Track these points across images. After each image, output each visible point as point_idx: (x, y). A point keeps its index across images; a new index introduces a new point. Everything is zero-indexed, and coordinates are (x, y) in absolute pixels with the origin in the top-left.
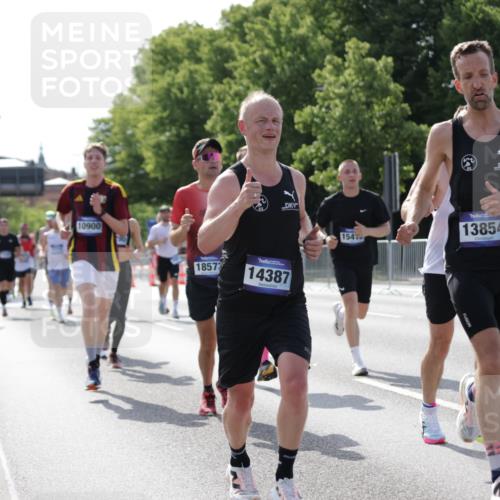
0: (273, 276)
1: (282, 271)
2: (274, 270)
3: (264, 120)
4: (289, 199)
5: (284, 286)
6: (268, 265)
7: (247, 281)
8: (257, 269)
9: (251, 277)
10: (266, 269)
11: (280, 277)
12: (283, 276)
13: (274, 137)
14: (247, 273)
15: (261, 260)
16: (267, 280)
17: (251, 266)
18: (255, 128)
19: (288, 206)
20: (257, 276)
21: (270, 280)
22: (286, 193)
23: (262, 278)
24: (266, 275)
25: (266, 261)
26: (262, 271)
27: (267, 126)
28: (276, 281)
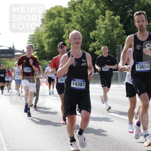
0: (80, 84)
1: (82, 83)
2: (80, 82)
4: (84, 62)
5: (83, 87)
6: (78, 81)
7: (72, 86)
8: (75, 82)
9: (73, 85)
11: (82, 84)
12: (83, 84)
14: (72, 83)
16: (78, 85)
17: (73, 81)
18: (73, 41)
20: (75, 84)
22: (83, 60)
23: (76, 85)
25: (77, 80)
26: (76, 83)
27: (77, 40)
28: (80, 86)
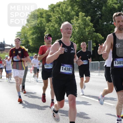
0: (68, 69)
1: (70, 68)
2: (68, 68)
3: (68, 29)
5: (71, 72)
8: (64, 67)
9: (63, 70)
10: (66, 67)
12: (71, 69)
13: (70, 33)
15: (65, 65)
16: (66, 70)
17: (62, 67)
18: (65, 31)
19: (72, 52)
20: (64, 69)
21: (67, 70)
23: (65, 70)
24: (66, 69)
25: (66, 65)
26: (65, 68)
28: (69, 71)
